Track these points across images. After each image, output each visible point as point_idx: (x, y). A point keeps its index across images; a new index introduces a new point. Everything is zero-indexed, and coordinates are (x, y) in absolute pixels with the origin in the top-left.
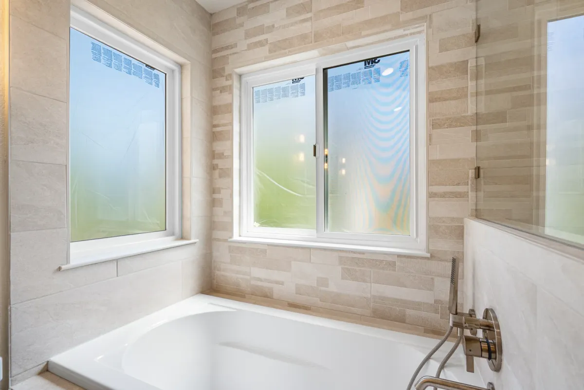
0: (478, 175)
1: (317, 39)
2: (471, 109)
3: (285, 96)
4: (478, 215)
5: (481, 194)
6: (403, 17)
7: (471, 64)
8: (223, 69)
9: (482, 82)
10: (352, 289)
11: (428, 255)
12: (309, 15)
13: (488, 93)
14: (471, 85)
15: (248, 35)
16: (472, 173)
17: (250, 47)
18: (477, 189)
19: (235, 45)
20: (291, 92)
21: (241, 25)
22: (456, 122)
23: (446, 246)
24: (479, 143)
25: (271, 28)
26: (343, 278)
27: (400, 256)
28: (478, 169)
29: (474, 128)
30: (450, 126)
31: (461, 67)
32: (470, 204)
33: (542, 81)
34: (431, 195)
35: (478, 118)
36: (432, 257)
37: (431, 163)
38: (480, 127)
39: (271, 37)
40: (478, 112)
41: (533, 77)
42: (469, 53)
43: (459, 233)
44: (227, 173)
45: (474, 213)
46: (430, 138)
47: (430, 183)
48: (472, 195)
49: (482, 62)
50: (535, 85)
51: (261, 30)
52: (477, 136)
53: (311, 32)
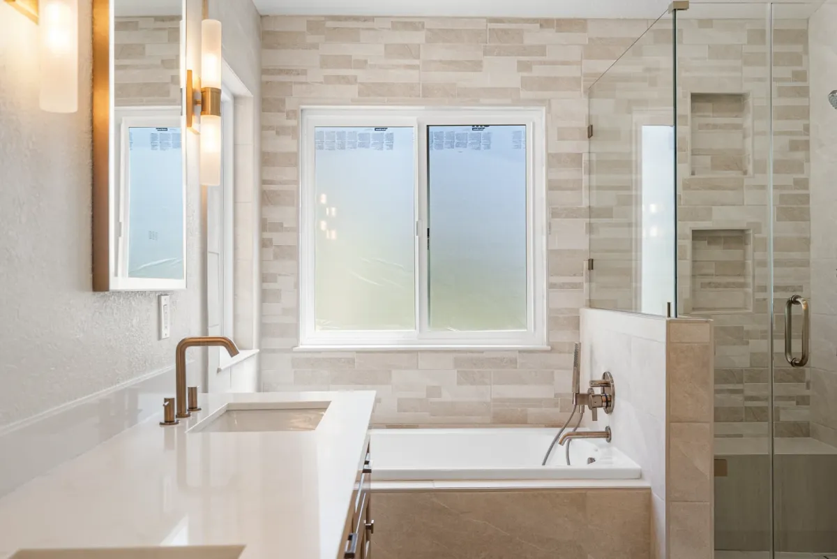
0: (591, 267)
1: (426, 94)
2: (585, 203)
3: (363, 145)
4: (591, 305)
5: (594, 285)
6: (524, 94)
7: (585, 158)
8: (283, 101)
9: (594, 177)
10: (469, 395)
11: (549, 348)
12: (416, 62)
13: (598, 188)
14: (585, 177)
15: (325, 62)
16: (586, 264)
17: (328, 80)
18: (590, 281)
19: (304, 72)
20: (372, 142)
21: (315, 46)
22: (572, 213)
23: (565, 337)
24: (593, 236)
25: (362, 64)
26: (459, 383)
27: (521, 351)
28: (591, 262)
29: (588, 219)
30: (567, 217)
31: (576, 159)
32: (584, 296)
33: (638, 184)
34: (551, 286)
35: (591, 212)
36: (552, 350)
37: (551, 253)
38: (593, 220)
39: (362, 75)
40: (592, 205)
41: (632, 180)
42: (583, 146)
43: (575, 323)
44: (292, 253)
45: (588, 304)
46: (549, 226)
47: (550, 272)
48: (586, 285)
49: (594, 158)
50: (634, 188)
51: (347, 62)
52: (591, 229)
53: (419, 84)
